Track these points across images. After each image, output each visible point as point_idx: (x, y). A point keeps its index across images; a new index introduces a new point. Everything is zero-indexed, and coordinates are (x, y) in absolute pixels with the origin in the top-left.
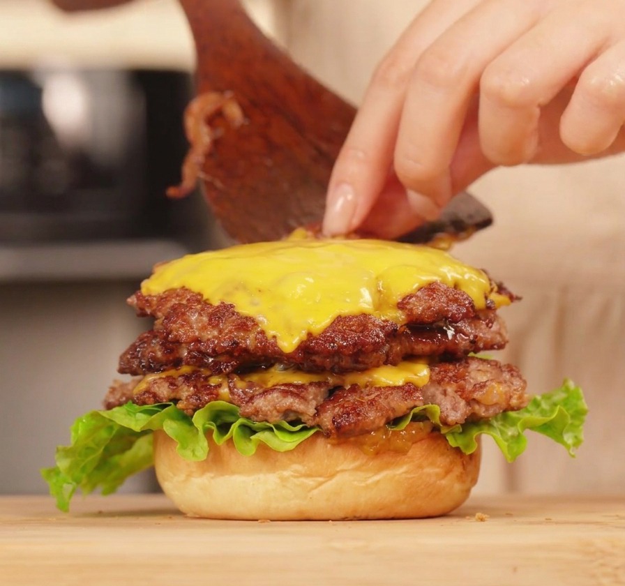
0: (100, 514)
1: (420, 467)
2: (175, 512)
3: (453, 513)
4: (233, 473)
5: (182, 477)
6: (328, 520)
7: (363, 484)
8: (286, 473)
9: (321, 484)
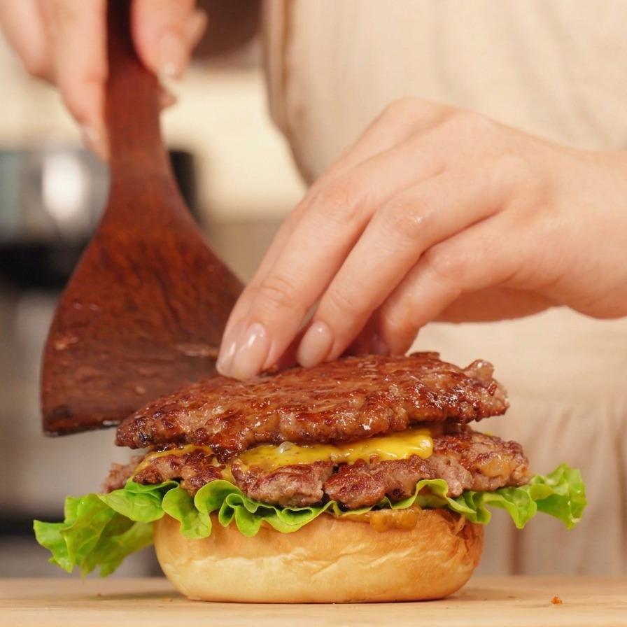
0: (100, 597)
1: (424, 549)
2: (176, 595)
3: (456, 594)
4: (237, 555)
5: (184, 560)
6: (332, 603)
7: (368, 567)
8: (290, 556)
9: (324, 567)
